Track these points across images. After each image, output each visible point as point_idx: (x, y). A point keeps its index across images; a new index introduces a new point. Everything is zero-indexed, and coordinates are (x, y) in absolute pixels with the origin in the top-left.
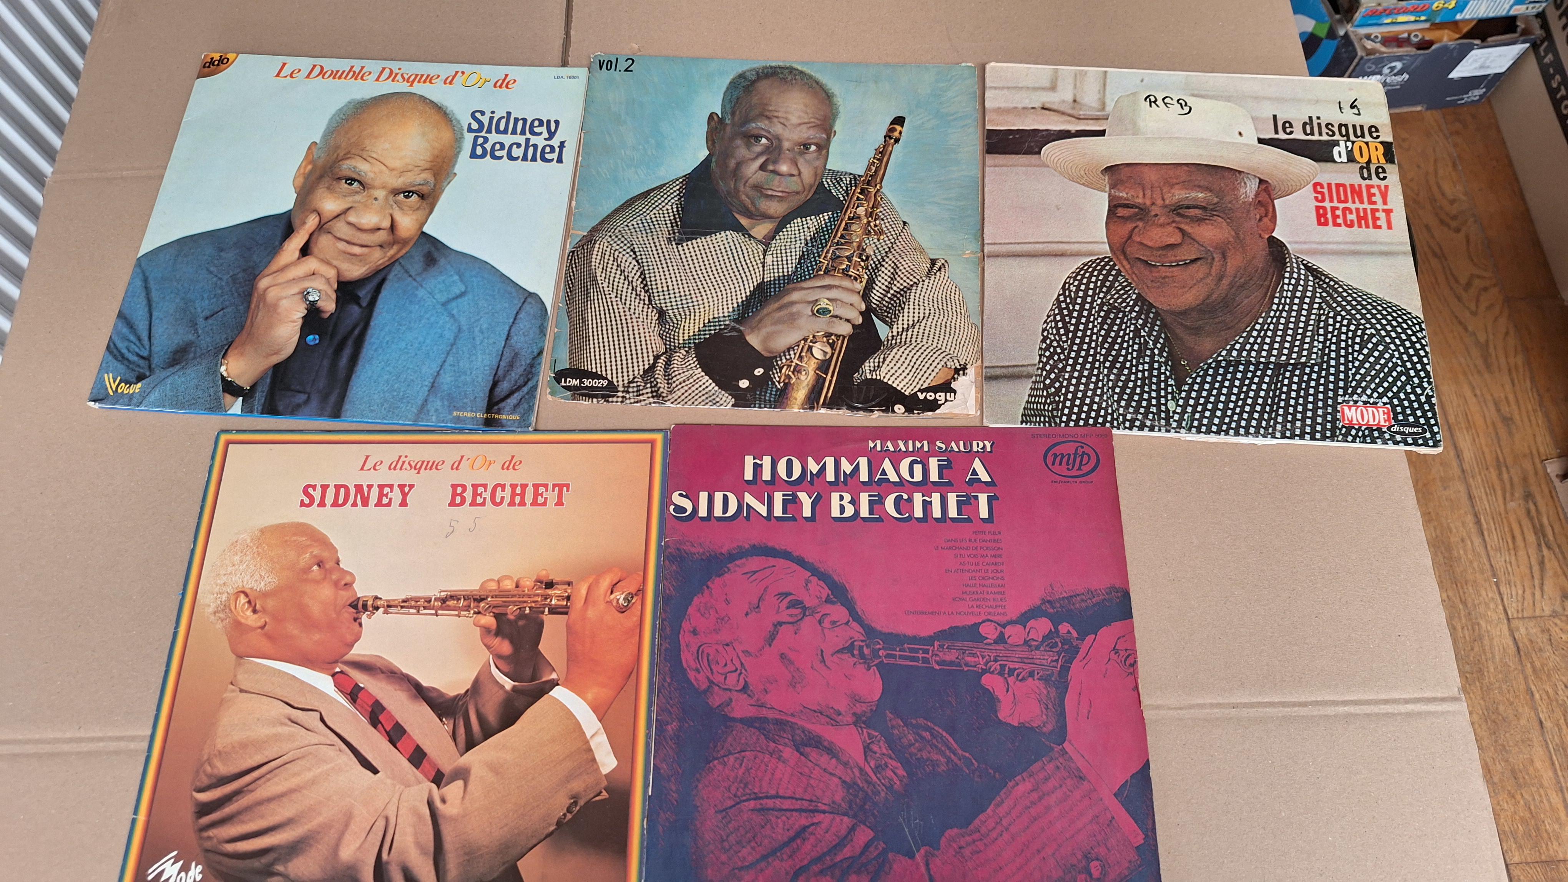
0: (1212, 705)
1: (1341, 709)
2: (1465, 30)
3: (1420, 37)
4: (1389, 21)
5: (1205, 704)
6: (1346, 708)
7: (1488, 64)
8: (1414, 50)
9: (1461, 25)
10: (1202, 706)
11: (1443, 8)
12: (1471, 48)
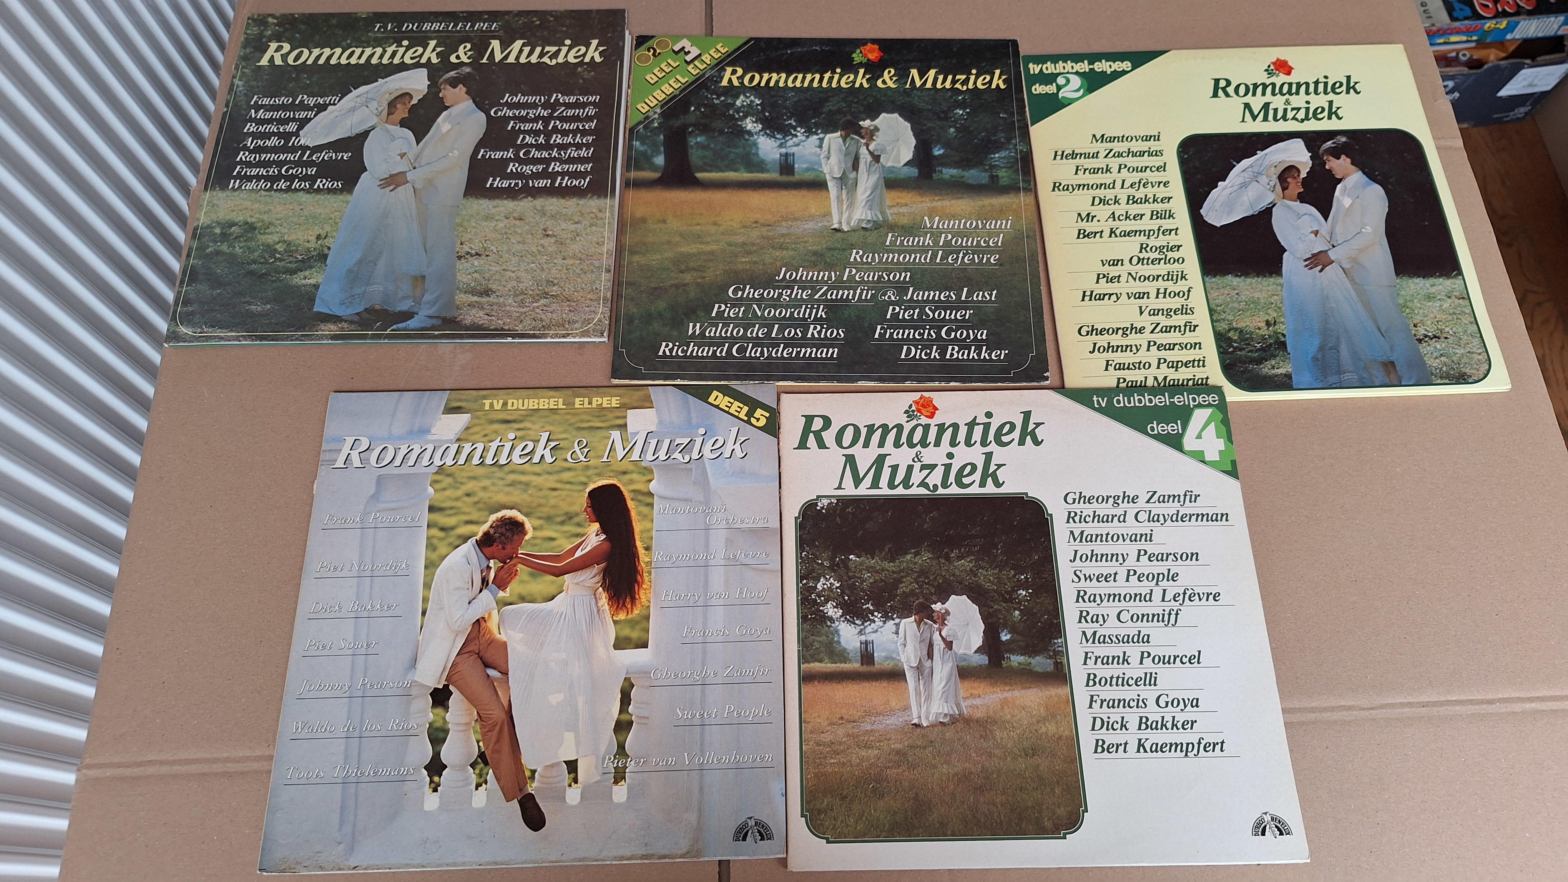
0: (1403, 705)
1: (1528, 706)
2: (1512, 48)
3: (1468, 55)
4: (1441, 41)
5: (1396, 704)
6: (1533, 705)
7: (1536, 82)
8: (1466, 69)
9: (1507, 44)
10: (1393, 706)
11: (1495, 28)
12: (1520, 67)
